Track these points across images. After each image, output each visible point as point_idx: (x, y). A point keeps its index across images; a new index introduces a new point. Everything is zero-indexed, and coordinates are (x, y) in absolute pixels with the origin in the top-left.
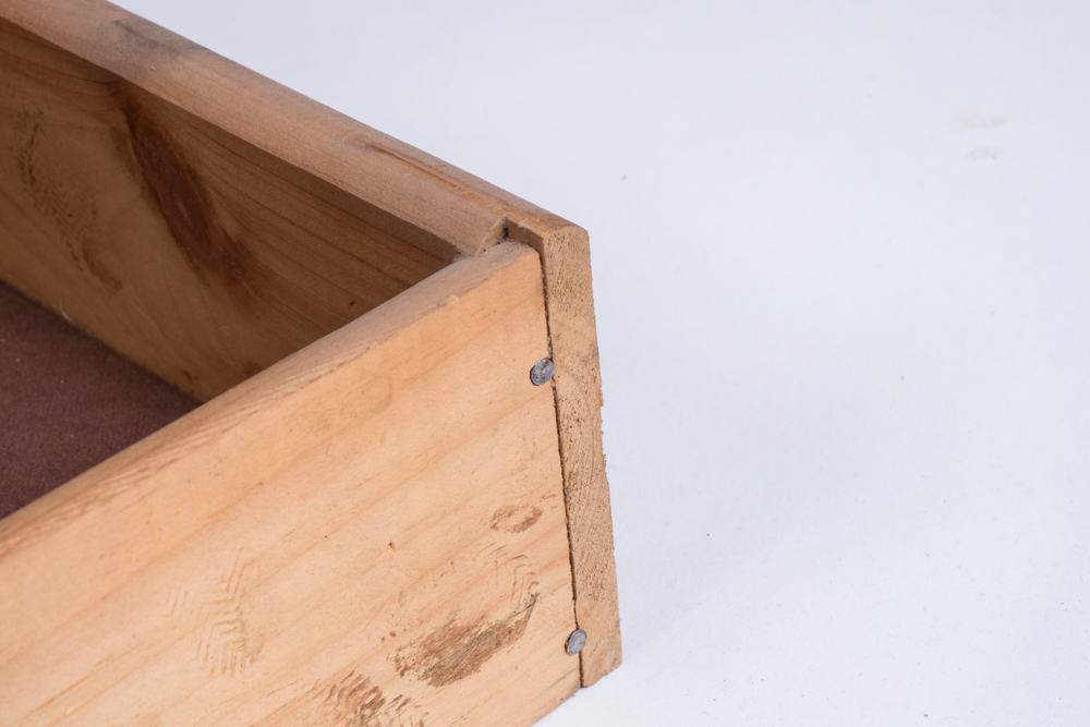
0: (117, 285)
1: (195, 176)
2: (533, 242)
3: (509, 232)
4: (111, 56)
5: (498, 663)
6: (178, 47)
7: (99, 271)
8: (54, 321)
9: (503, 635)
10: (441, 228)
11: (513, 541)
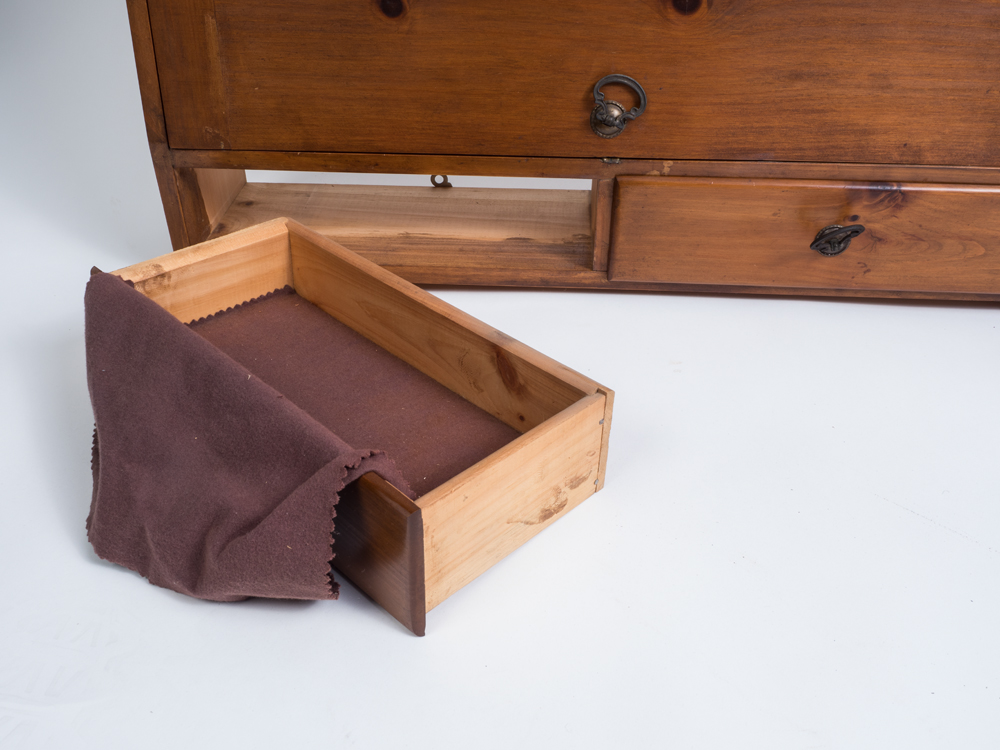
0: (482, 391)
1: (514, 369)
2: (604, 394)
3: (598, 391)
4: (495, 340)
5: (582, 485)
6: (512, 340)
7: (478, 388)
8: (461, 398)
9: (584, 479)
10: (583, 389)
11: (590, 458)
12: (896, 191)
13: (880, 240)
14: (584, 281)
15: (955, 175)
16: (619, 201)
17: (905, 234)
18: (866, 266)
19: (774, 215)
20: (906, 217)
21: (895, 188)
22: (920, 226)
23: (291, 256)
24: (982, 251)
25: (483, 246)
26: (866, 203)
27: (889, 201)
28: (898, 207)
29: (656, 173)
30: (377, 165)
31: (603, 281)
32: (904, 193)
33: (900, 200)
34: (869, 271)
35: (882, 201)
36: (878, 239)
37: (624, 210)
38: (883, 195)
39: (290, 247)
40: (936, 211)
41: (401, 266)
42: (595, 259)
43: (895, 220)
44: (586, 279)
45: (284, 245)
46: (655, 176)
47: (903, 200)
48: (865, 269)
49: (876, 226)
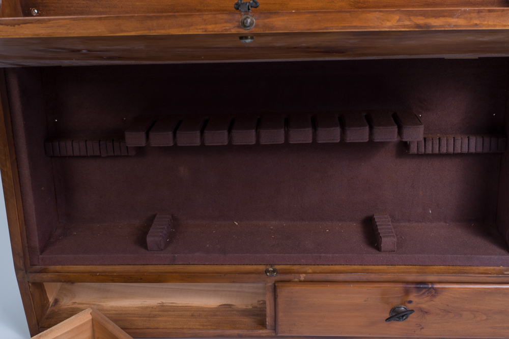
12: (431, 288)
13: (426, 313)
14: (262, 335)
15: (463, 278)
16: (277, 295)
17: (440, 309)
18: (421, 326)
19: (365, 301)
20: (438, 301)
21: (430, 286)
22: (448, 305)
23: (93, 331)
24: (485, 317)
25: (205, 311)
26: (415, 295)
27: (428, 293)
28: (434, 296)
29: (296, 280)
30: (141, 279)
31: (273, 334)
32: (435, 289)
33: (434, 293)
34: (423, 328)
35: (424, 293)
36: (424, 312)
37: (280, 300)
38: (424, 291)
39: (93, 326)
40: (455, 298)
41: (157, 328)
42: (267, 323)
43: (433, 302)
44: (263, 333)
45: (90, 325)
46: (296, 282)
47: (435, 293)
48: (420, 327)
49: (423, 306)
